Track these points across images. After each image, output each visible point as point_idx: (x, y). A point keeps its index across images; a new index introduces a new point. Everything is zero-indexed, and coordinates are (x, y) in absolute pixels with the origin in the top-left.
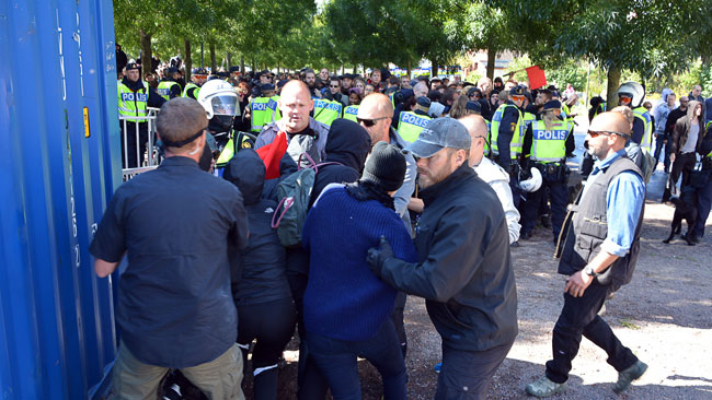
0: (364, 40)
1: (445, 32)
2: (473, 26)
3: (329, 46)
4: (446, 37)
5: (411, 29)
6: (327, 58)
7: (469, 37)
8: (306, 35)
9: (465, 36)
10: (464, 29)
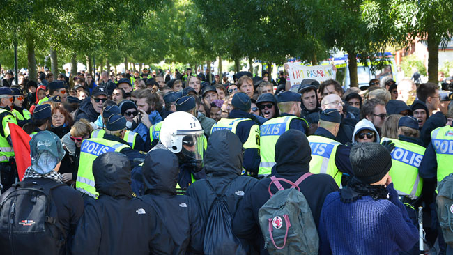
0: (248, 28)
1: (363, 18)
2: (403, 9)
3: (199, 32)
4: (365, 25)
5: (316, 16)
6: (197, 48)
7: (399, 25)
8: (164, 18)
9: (392, 22)
10: (391, 13)
